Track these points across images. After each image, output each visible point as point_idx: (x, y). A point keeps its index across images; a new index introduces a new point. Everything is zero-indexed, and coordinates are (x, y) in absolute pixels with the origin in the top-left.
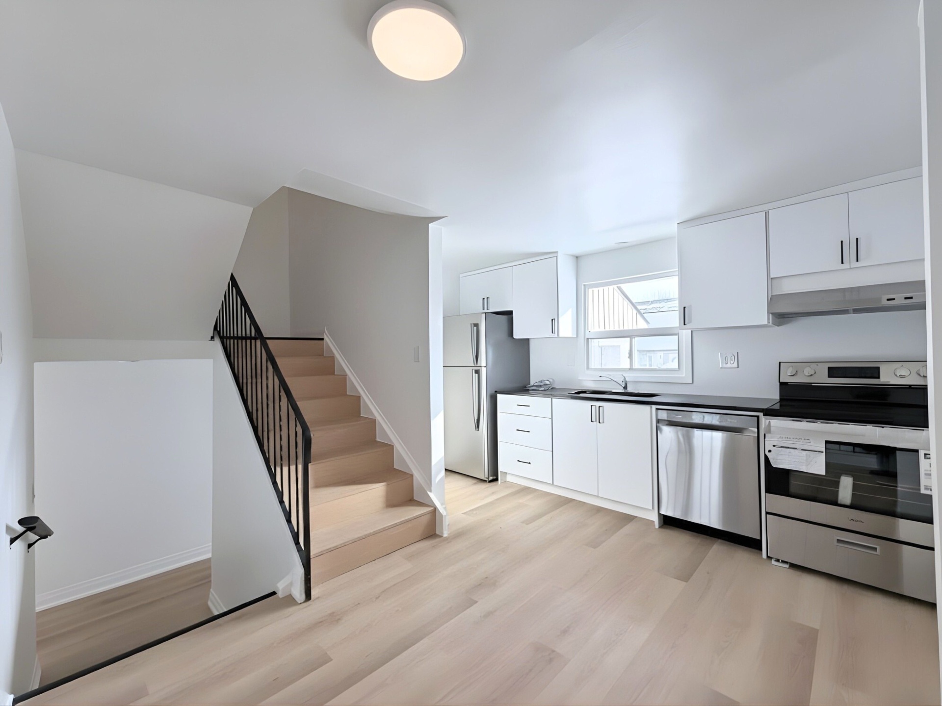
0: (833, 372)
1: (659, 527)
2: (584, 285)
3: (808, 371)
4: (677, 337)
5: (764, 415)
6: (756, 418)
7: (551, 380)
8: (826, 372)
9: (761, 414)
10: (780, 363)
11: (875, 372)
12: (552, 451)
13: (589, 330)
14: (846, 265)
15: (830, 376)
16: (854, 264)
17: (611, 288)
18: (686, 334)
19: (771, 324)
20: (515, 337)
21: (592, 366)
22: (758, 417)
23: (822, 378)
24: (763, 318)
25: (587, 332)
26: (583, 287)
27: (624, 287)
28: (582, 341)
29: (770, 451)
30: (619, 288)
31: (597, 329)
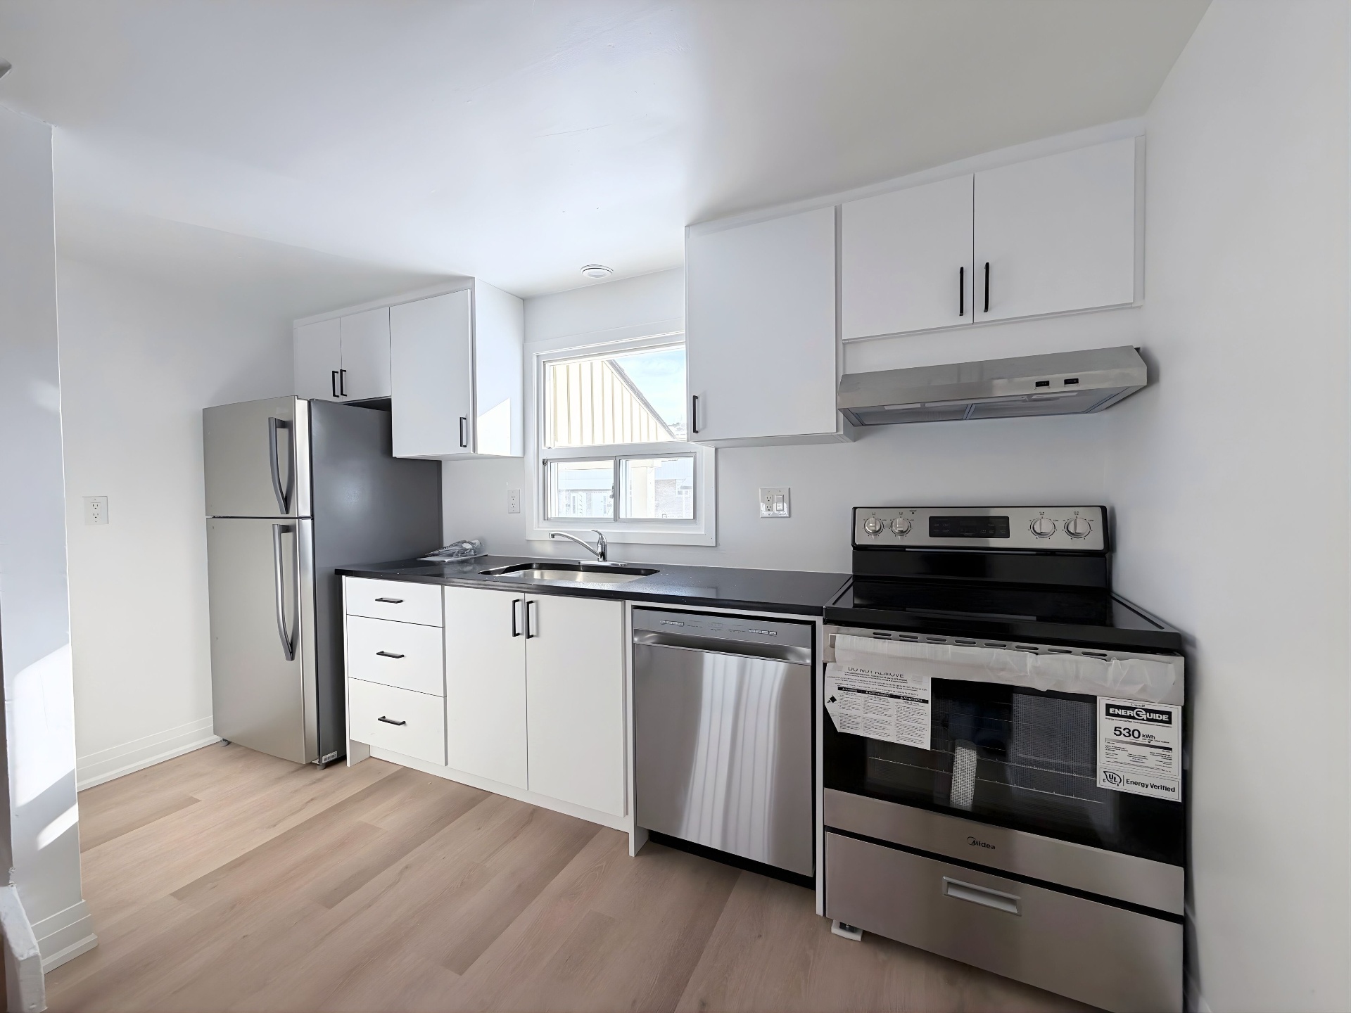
0: (939, 525)
1: (637, 854)
2: (538, 356)
3: (899, 525)
4: (692, 459)
5: (825, 622)
6: (809, 627)
7: (477, 542)
8: (925, 527)
9: (819, 620)
10: (855, 509)
11: (999, 526)
12: (445, 697)
13: (548, 444)
14: (967, 319)
15: (932, 535)
16: (981, 316)
17: (597, 361)
18: (707, 452)
19: (841, 432)
20: (396, 453)
21: (553, 513)
22: (813, 624)
23: (920, 537)
24: (827, 420)
25: (542, 447)
26: (535, 359)
27: (621, 359)
28: (532, 462)
29: (833, 699)
30: (613, 363)
31: (563, 442)
